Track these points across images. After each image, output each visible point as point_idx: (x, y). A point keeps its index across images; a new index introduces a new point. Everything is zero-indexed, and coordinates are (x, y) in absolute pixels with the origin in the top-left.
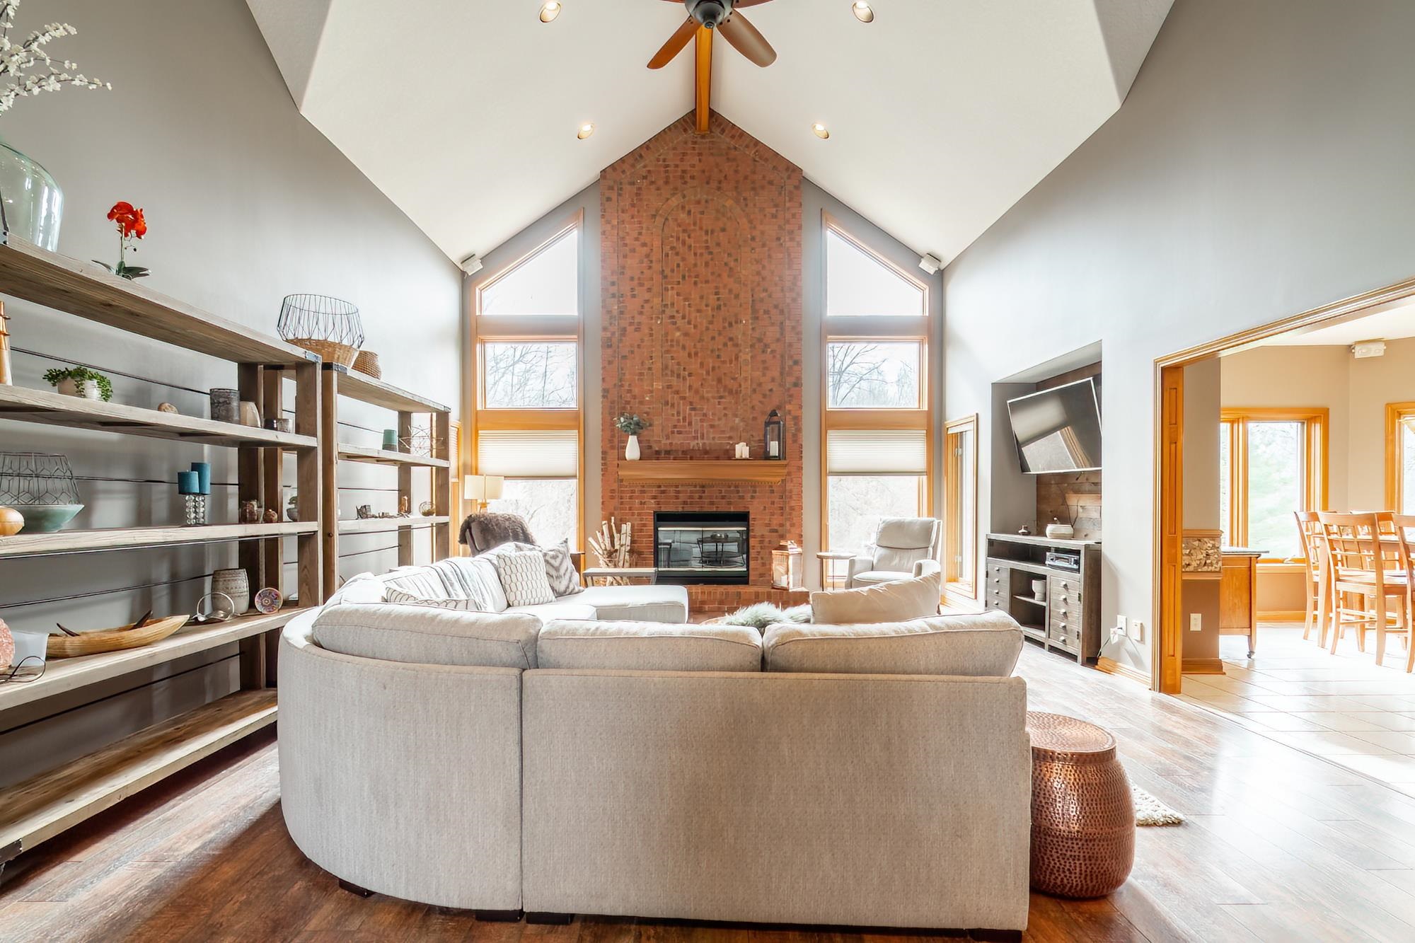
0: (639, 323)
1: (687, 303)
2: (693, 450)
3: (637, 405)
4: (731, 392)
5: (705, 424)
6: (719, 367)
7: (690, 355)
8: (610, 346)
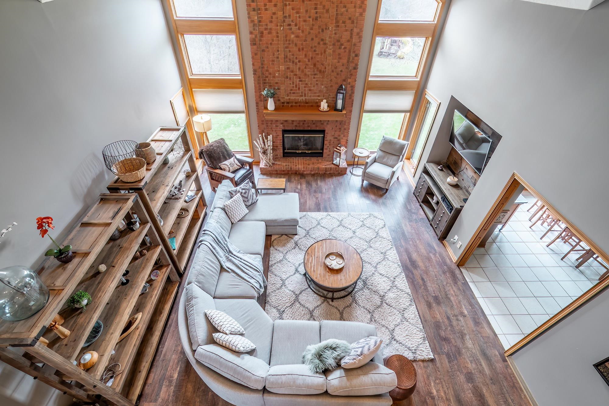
0: (271, 29)
1: (298, 15)
2: (300, 102)
3: (272, 78)
4: (320, 71)
5: (306, 89)
6: (315, 57)
7: (299, 50)
8: (255, 44)
